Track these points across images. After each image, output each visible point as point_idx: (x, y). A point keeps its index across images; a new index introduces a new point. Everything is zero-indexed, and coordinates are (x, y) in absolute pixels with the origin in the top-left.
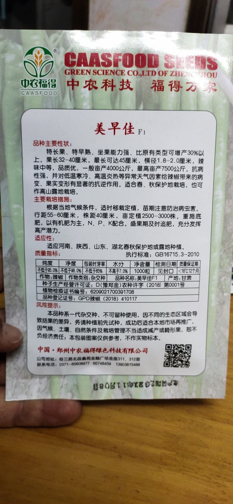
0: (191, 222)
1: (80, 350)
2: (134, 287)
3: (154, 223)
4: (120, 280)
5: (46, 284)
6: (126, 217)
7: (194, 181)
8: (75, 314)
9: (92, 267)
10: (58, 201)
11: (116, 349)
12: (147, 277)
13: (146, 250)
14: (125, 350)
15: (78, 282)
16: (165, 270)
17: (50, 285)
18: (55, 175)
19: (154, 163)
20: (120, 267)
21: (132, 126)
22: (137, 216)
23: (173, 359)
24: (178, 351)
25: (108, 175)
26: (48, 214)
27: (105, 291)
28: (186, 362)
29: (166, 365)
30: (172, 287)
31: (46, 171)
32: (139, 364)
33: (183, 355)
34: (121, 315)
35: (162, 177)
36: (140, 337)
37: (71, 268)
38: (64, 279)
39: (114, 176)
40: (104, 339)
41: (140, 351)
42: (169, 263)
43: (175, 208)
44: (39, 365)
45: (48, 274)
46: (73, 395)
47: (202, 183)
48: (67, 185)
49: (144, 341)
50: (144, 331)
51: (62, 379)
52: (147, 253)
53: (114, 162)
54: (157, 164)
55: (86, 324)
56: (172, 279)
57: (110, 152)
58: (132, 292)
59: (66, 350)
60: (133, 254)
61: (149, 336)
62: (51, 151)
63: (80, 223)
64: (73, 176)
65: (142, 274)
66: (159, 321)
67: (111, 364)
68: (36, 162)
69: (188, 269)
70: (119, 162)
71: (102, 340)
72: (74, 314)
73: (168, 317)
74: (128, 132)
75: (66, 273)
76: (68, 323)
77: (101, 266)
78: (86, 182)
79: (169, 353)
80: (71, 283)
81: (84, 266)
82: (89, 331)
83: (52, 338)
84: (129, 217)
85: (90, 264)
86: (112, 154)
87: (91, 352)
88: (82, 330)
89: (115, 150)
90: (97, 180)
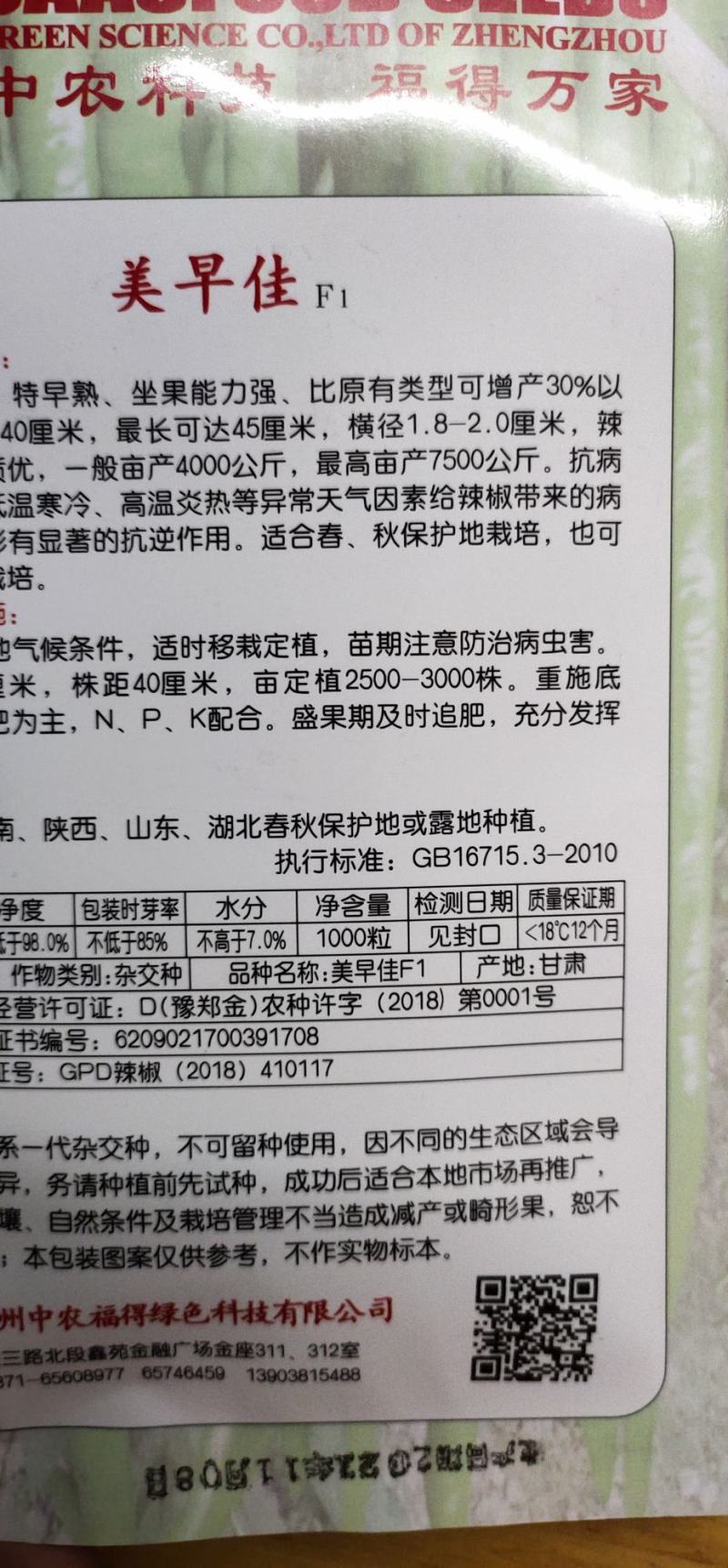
0: (573, 706)
1: (76, 1316)
2: (318, 1012)
3: (401, 710)
4: (252, 981)
6: (271, 688)
7: (581, 515)
8: (45, 1144)
9: (120, 925)
11: (243, 1305)
12: (376, 965)
13: (368, 838)
14: (286, 1311)
15: (55, 996)
16: (460, 928)
19: (394, 435)
20: (250, 919)
21: (286, 270)
22: (319, 680)
23: (512, 1344)
24: (536, 1309)
25: (181, 497)
27: (184, 1034)
28: (577, 1356)
29: (483, 1370)
30: (495, 1008)
32: (358, 1373)
33: (561, 1325)
34: (262, 1147)
35: (433, 501)
36: (357, 1249)
37: (23, 930)
39: (210, 500)
40: (187, 1261)
41: (359, 1313)
42: (480, 897)
43: (499, 639)
46: (50, 1524)
47: (617, 523)
49: (375, 1265)
50: (371, 1218)
52: (375, 853)
53: (208, 438)
54: (408, 440)
55: (99, 1193)
56: (494, 973)
57: (188, 389)
58: (310, 1035)
59: (9, 1317)
60: (310, 861)
61: (398, 1240)
63: (57, 719)
64: (22, 506)
65: (353, 953)
66: (444, 1168)
67: (223, 1374)
69: (570, 920)
70: (232, 436)
71: (177, 1266)
72: (40, 1147)
73: (482, 1146)
74: (269, 296)
76: (14, 1188)
77: (159, 918)
78: (82, 530)
79: (496, 1316)
80: (21, 999)
81: (80, 921)
82: (113, 1224)
84: (287, 686)
85: (111, 911)
86: (196, 401)
87: (127, 1323)
88: (81, 1222)
89: (213, 382)
90: (132, 520)
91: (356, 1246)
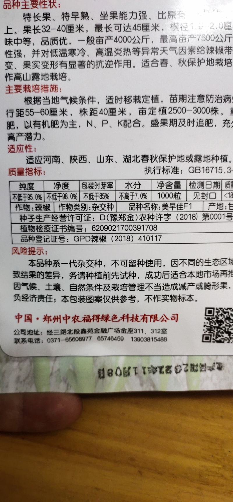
1: (78, 318)
2: (157, 220)
3: (186, 121)
4: (136, 209)
5: (25, 219)
6: (144, 113)
8: (69, 263)
9: (94, 190)
10: (40, 90)
11: (130, 316)
12: (176, 205)
13: (174, 163)
14: (144, 318)
15: (73, 214)
16: (203, 193)
17: (31, 220)
18: (36, 52)
19: (185, 30)
20: (135, 189)
22: (160, 111)
23: (215, 330)
24: (224, 318)
25: (116, 50)
26: (26, 112)
27: (114, 226)
29: (206, 339)
30: (214, 220)
31: (22, 47)
32: (166, 339)
34: (138, 264)
35: (198, 51)
36: (168, 298)
37: (62, 193)
38: (52, 211)
39: (125, 51)
40: (113, 301)
41: (167, 319)
42: (210, 183)
43: (219, 98)
44: (17, 341)
45: (28, 204)
46: (68, 386)
48: (55, 67)
49: (173, 303)
50: (172, 287)
51: (51, 363)
52: (177, 168)
53: (125, 30)
54: (190, 31)
55: (86, 278)
56: (214, 208)
57: (118, 15)
58: (155, 227)
59: (56, 318)
60: (156, 170)
61: (181, 295)
62: (30, 16)
63: (74, 123)
64: (63, 53)
65: (169, 201)
66: (196, 272)
67: (123, 339)
68: (8, 33)
70: (132, 30)
71: (110, 302)
72: (67, 263)
73: (208, 265)
75: (54, 201)
76: (58, 277)
77: (107, 188)
78: (83, 61)
79: (211, 321)
80: (62, 215)
81: (81, 189)
82: (90, 288)
83: (36, 301)
84: (149, 112)
85: (91, 186)
86: (121, 18)
87: (93, 321)
88: (80, 288)
89: (126, 12)
90: (99, 58)
91: (167, 296)
